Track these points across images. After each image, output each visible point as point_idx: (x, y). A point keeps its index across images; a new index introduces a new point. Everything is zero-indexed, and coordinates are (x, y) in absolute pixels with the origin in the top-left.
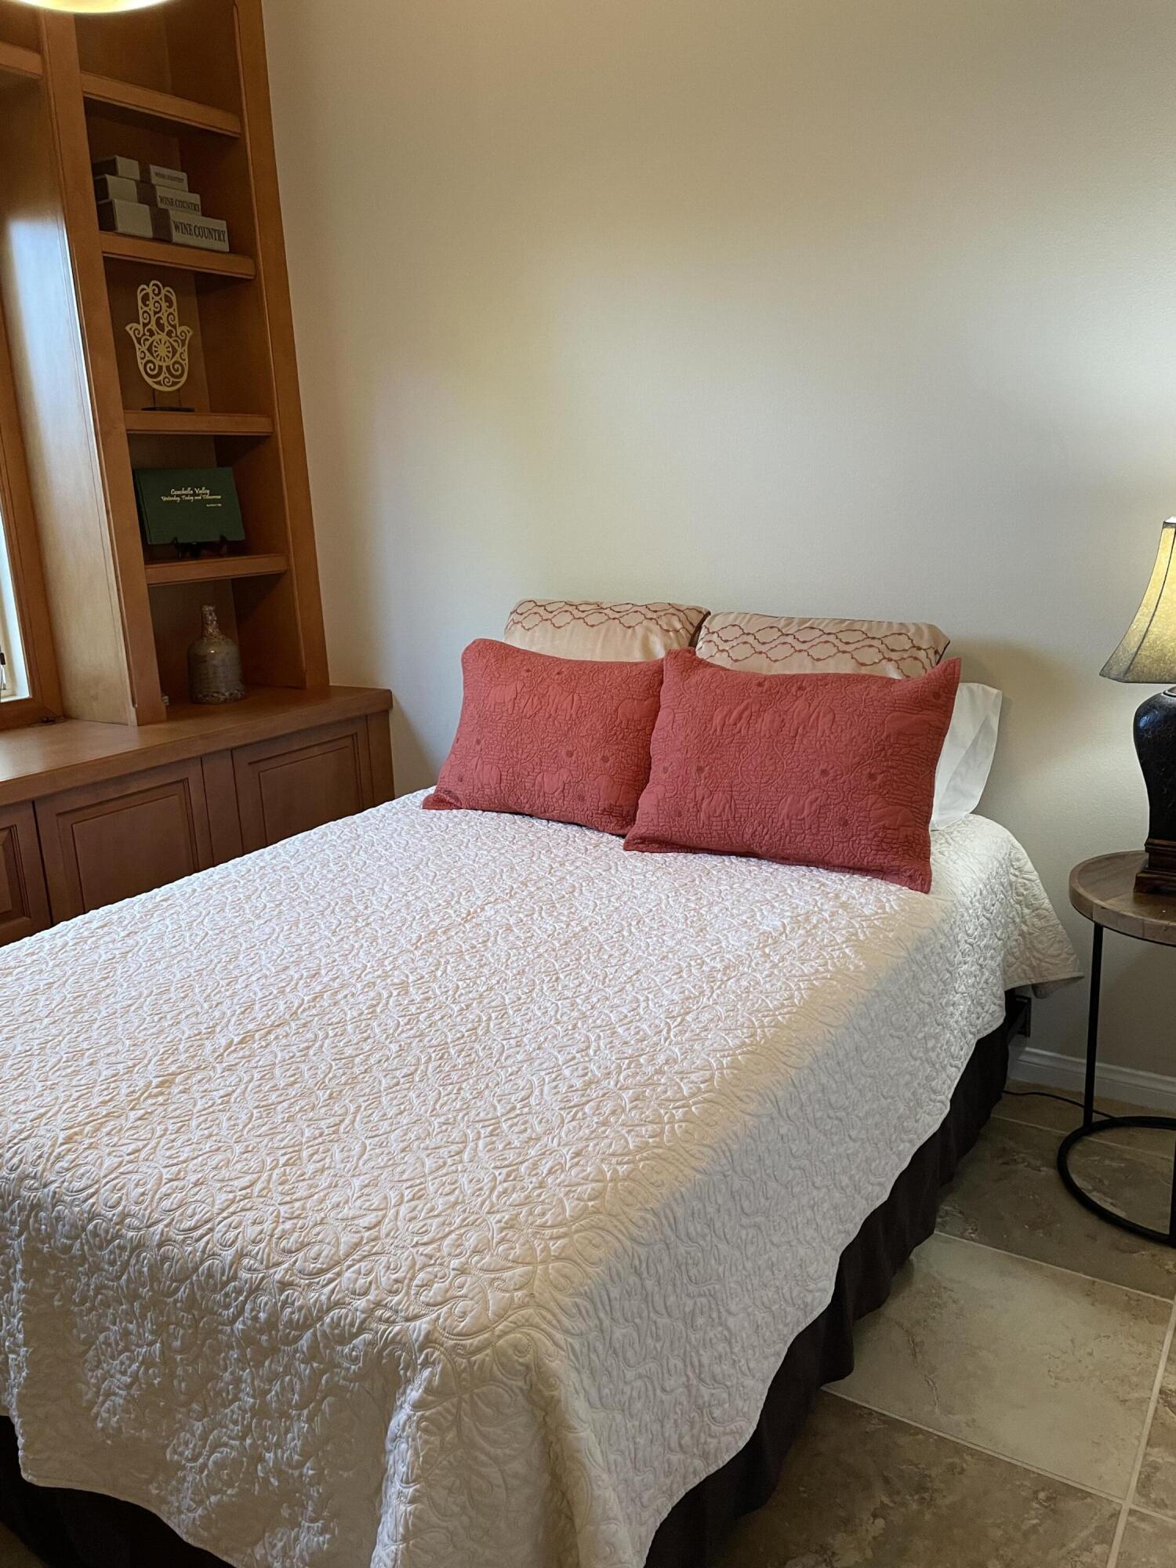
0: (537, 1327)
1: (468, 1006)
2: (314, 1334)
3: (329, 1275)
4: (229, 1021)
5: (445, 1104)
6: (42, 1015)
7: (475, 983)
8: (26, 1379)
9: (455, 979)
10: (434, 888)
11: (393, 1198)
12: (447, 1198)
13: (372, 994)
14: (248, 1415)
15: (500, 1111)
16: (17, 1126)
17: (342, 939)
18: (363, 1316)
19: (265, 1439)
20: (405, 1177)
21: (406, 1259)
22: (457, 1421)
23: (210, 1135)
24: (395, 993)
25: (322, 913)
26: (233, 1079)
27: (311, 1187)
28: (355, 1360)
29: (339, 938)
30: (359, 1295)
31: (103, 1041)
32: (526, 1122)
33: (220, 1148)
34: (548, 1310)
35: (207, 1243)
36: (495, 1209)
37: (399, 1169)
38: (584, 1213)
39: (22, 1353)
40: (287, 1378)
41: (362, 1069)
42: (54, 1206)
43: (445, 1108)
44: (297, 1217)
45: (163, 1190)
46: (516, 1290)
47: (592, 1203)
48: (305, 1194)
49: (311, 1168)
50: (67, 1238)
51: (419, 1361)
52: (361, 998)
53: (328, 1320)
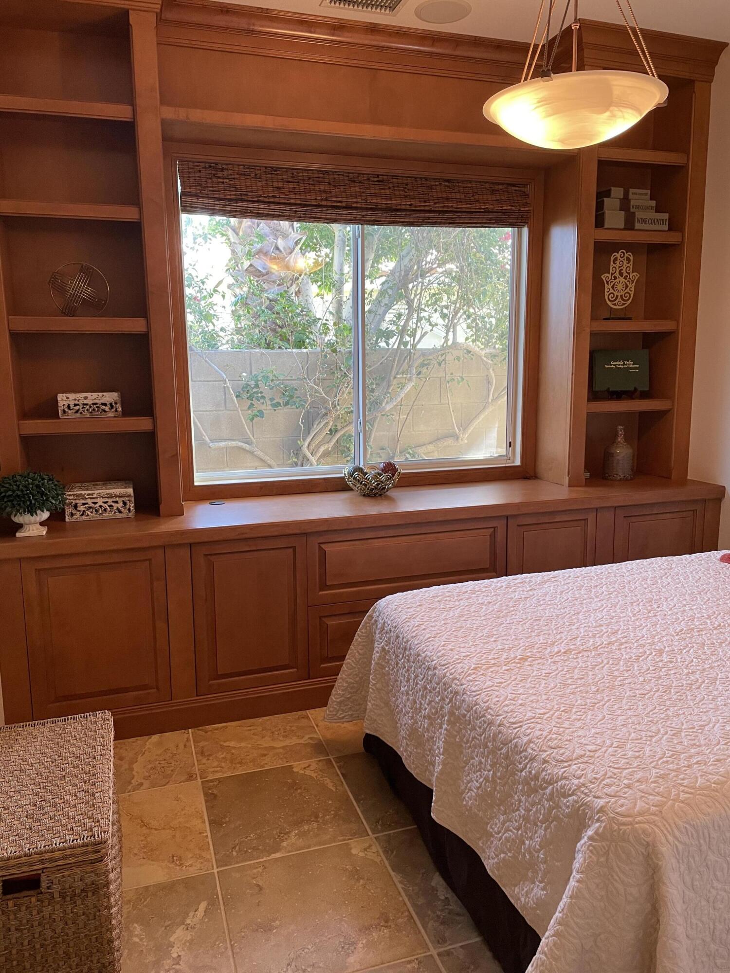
0: (658, 827)
1: (693, 672)
2: (553, 788)
3: (565, 764)
4: (563, 642)
5: (656, 713)
6: (482, 615)
7: (704, 662)
8: (441, 770)
9: (692, 657)
10: (704, 606)
11: (608, 742)
12: (635, 753)
13: (641, 650)
14: (522, 819)
15: (685, 726)
16: (457, 657)
17: (637, 620)
18: (576, 787)
19: (527, 833)
20: (618, 737)
21: (603, 771)
22: (607, 854)
23: (534, 687)
24: (654, 653)
25: (632, 604)
26: (554, 668)
27: (571, 724)
28: (568, 807)
29: (636, 618)
30: (576, 778)
31: (503, 633)
32: (697, 736)
33: (536, 694)
34: (668, 822)
35: (518, 731)
36: (657, 767)
37: (617, 732)
38: (708, 788)
39: (441, 758)
40: (539, 806)
41: (620, 683)
42: (463, 695)
43: (655, 715)
44: (559, 734)
45: (507, 702)
46: (653, 806)
47: (715, 785)
48: (568, 726)
49: (574, 717)
50: (466, 711)
51: (596, 818)
52: (634, 651)
53: (560, 784)
